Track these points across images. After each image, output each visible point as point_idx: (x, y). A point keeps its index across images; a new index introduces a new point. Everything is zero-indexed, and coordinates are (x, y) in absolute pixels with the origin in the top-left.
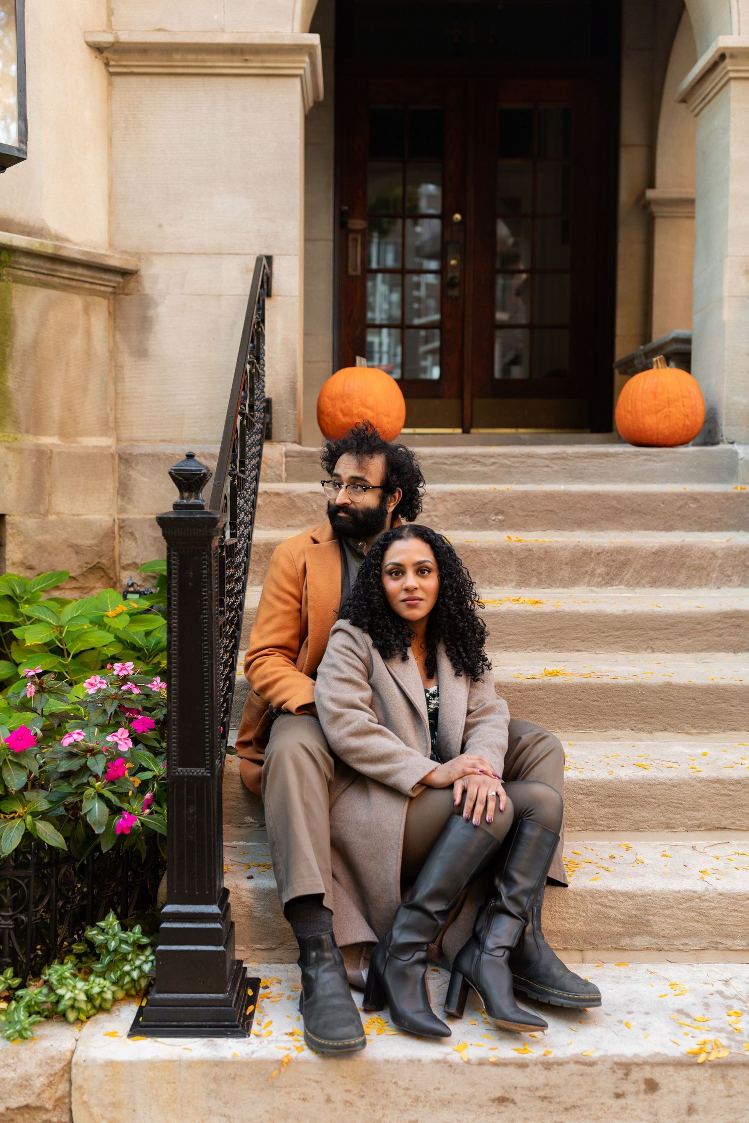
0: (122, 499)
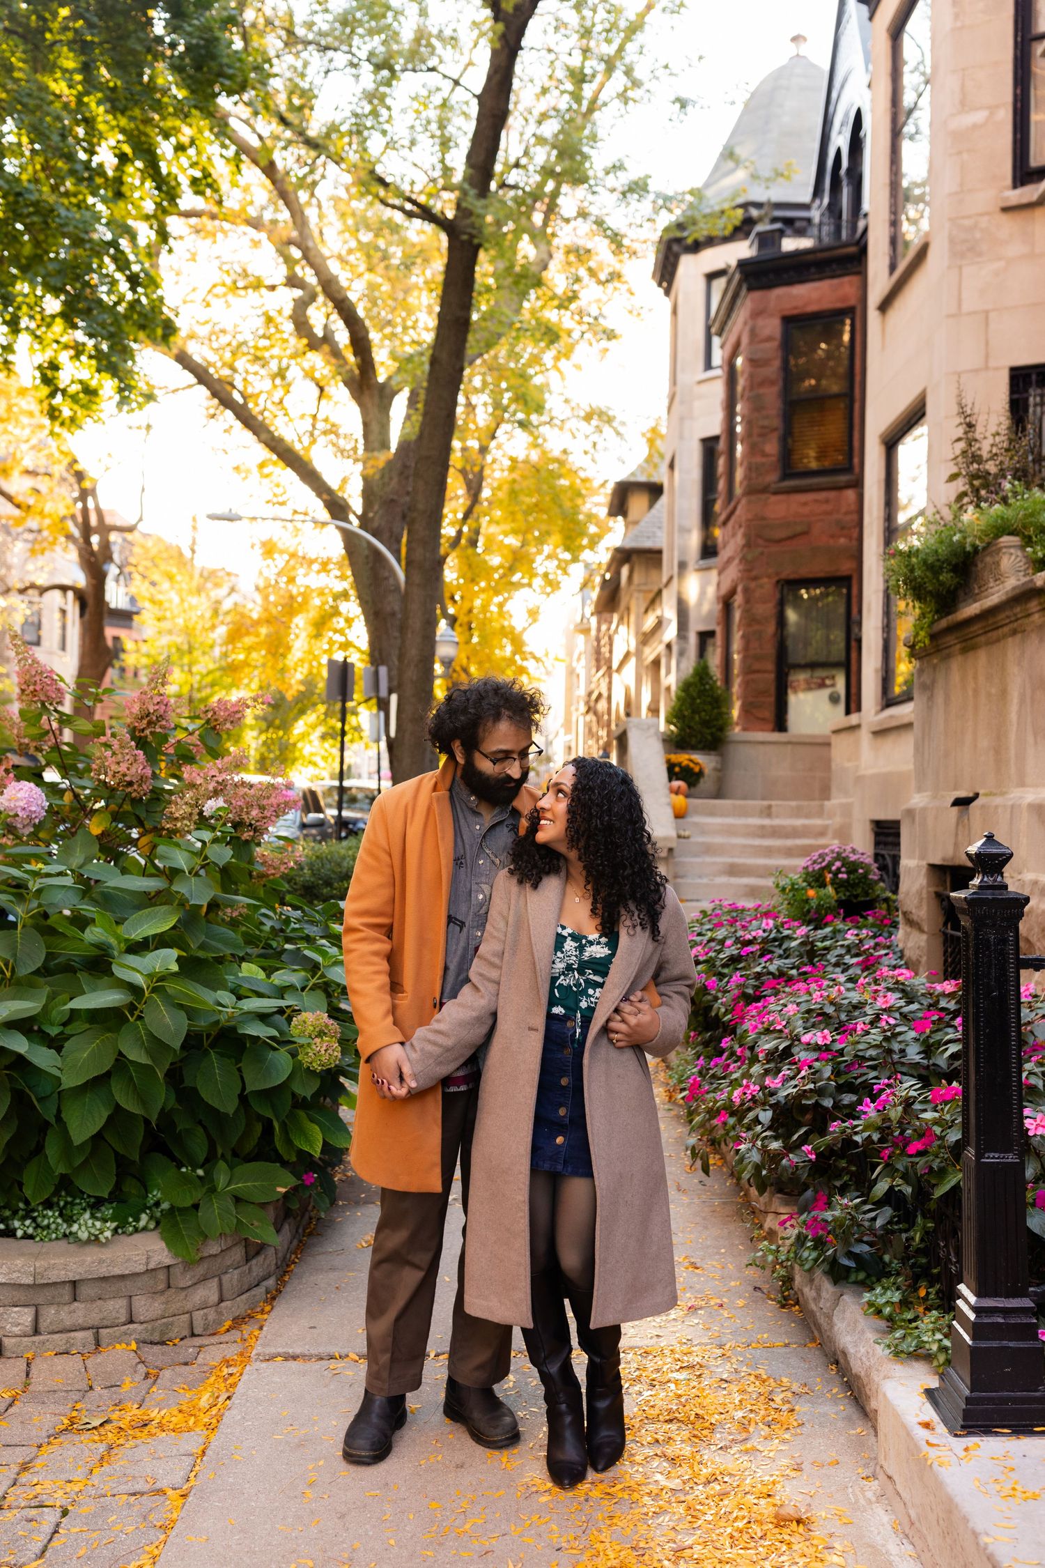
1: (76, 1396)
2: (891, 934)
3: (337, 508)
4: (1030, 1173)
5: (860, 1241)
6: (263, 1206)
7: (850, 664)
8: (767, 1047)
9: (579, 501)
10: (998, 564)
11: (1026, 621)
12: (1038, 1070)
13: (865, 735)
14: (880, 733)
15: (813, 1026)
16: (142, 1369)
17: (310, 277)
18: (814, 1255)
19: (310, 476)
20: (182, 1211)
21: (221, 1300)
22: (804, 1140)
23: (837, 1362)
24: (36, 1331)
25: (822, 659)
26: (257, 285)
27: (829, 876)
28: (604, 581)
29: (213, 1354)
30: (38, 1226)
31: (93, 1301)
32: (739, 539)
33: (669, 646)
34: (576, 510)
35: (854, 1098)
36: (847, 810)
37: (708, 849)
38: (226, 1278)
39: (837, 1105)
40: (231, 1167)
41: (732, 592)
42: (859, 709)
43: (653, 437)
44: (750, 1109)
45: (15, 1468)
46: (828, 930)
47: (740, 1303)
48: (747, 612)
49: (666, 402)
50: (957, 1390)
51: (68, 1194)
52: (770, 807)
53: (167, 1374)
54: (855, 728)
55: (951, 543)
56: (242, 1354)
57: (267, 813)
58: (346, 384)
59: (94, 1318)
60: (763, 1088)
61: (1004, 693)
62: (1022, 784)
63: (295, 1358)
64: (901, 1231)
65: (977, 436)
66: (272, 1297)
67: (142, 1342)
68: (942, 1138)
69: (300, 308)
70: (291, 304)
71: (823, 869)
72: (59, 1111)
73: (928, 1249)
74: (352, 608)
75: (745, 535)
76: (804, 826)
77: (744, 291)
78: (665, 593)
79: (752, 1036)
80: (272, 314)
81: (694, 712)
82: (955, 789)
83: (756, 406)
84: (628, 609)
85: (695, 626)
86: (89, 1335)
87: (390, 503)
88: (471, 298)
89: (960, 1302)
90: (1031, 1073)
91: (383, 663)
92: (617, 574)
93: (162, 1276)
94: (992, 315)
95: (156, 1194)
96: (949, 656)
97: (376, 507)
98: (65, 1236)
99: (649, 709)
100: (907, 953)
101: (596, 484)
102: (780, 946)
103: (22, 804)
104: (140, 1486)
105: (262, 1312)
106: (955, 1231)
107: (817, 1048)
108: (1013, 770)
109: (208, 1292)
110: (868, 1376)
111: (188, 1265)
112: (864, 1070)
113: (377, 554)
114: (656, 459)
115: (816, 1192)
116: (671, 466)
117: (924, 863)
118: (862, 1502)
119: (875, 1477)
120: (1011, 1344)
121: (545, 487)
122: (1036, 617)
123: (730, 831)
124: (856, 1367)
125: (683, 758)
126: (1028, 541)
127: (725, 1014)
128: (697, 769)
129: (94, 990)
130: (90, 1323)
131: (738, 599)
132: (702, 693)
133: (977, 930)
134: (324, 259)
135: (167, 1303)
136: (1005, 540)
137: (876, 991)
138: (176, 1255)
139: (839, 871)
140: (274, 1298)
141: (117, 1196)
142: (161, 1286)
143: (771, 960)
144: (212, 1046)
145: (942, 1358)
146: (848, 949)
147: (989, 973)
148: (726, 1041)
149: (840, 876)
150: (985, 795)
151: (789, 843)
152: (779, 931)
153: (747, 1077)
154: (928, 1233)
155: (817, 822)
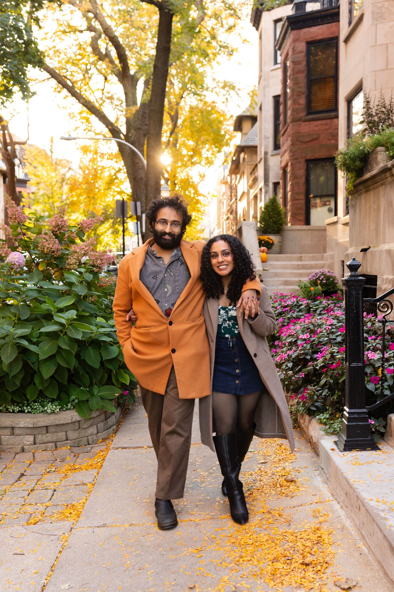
1: (52, 462)
3: (115, 132)
5: (318, 401)
6: (111, 400)
7: (336, 195)
8: (289, 341)
9: (220, 125)
10: (376, 158)
11: (386, 180)
13: (340, 226)
14: (345, 224)
15: (305, 333)
16: (73, 454)
17: (98, 26)
19: (103, 118)
20: (83, 402)
21: (98, 433)
22: (300, 370)
23: (310, 442)
24: (35, 443)
25: (325, 194)
26: (75, 30)
27: (319, 282)
28: (233, 161)
29: (96, 449)
30: (32, 409)
31: (54, 433)
32: (289, 142)
33: (261, 189)
34: (219, 129)
36: (332, 257)
37: (276, 275)
38: (99, 425)
39: (311, 358)
40: (99, 387)
41: (286, 166)
42: (337, 215)
43: (253, 94)
44: (284, 363)
45: (36, 481)
46: (318, 302)
48: (292, 174)
49: (258, 79)
50: (343, 439)
51: (42, 398)
52: (301, 257)
53: (81, 455)
54: (336, 222)
55: (360, 150)
56: (107, 449)
57: (103, 262)
58: (116, 75)
59: (55, 439)
61: (379, 208)
62: (384, 242)
63: (125, 448)
65: (371, 106)
66: (115, 432)
67: (71, 446)
69: (94, 41)
70: (90, 40)
71: (317, 279)
72: (39, 368)
73: (339, 401)
74: (123, 176)
75: (292, 141)
76: (315, 264)
77: (289, 31)
78: (259, 166)
79: (284, 338)
80: (82, 43)
81: (270, 218)
82: (363, 245)
83: (296, 82)
84: (243, 173)
85: (272, 180)
86: (53, 444)
87: (138, 129)
88: (170, 37)
89: (345, 413)
91: (138, 201)
92: (239, 157)
93: (77, 424)
94: (389, 45)
95: (73, 397)
96: (361, 194)
97: (132, 132)
98: (42, 412)
99: (253, 217)
101: (228, 116)
102: (298, 308)
103: (16, 260)
104: (78, 483)
105: (112, 437)
107: (305, 340)
108: (381, 238)
109: (93, 430)
110: (318, 441)
111: (86, 420)
113: (134, 152)
114: (254, 105)
115: (304, 388)
116: (261, 109)
118: (313, 476)
119: (318, 469)
120: (360, 423)
121: (205, 120)
122: (389, 179)
123: (285, 267)
124: (314, 440)
125: (265, 237)
126: (387, 149)
127: (277, 333)
128: (271, 242)
129: (48, 325)
130: (53, 440)
131: (289, 169)
132: (273, 210)
134: (104, 17)
135: (79, 433)
136: (379, 148)
137: (328, 320)
138: (82, 417)
139: (323, 279)
140: (116, 432)
141: (59, 399)
142: (77, 428)
143: (293, 313)
144: (90, 345)
146: (324, 308)
147: (353, 304)
148: (277, 343)
149: (323, 281)
150: (373, 247)
151: (309, 271)
152: (297, 302)
153: (283, 352)
154: (339, 396)
155: (321, 262)
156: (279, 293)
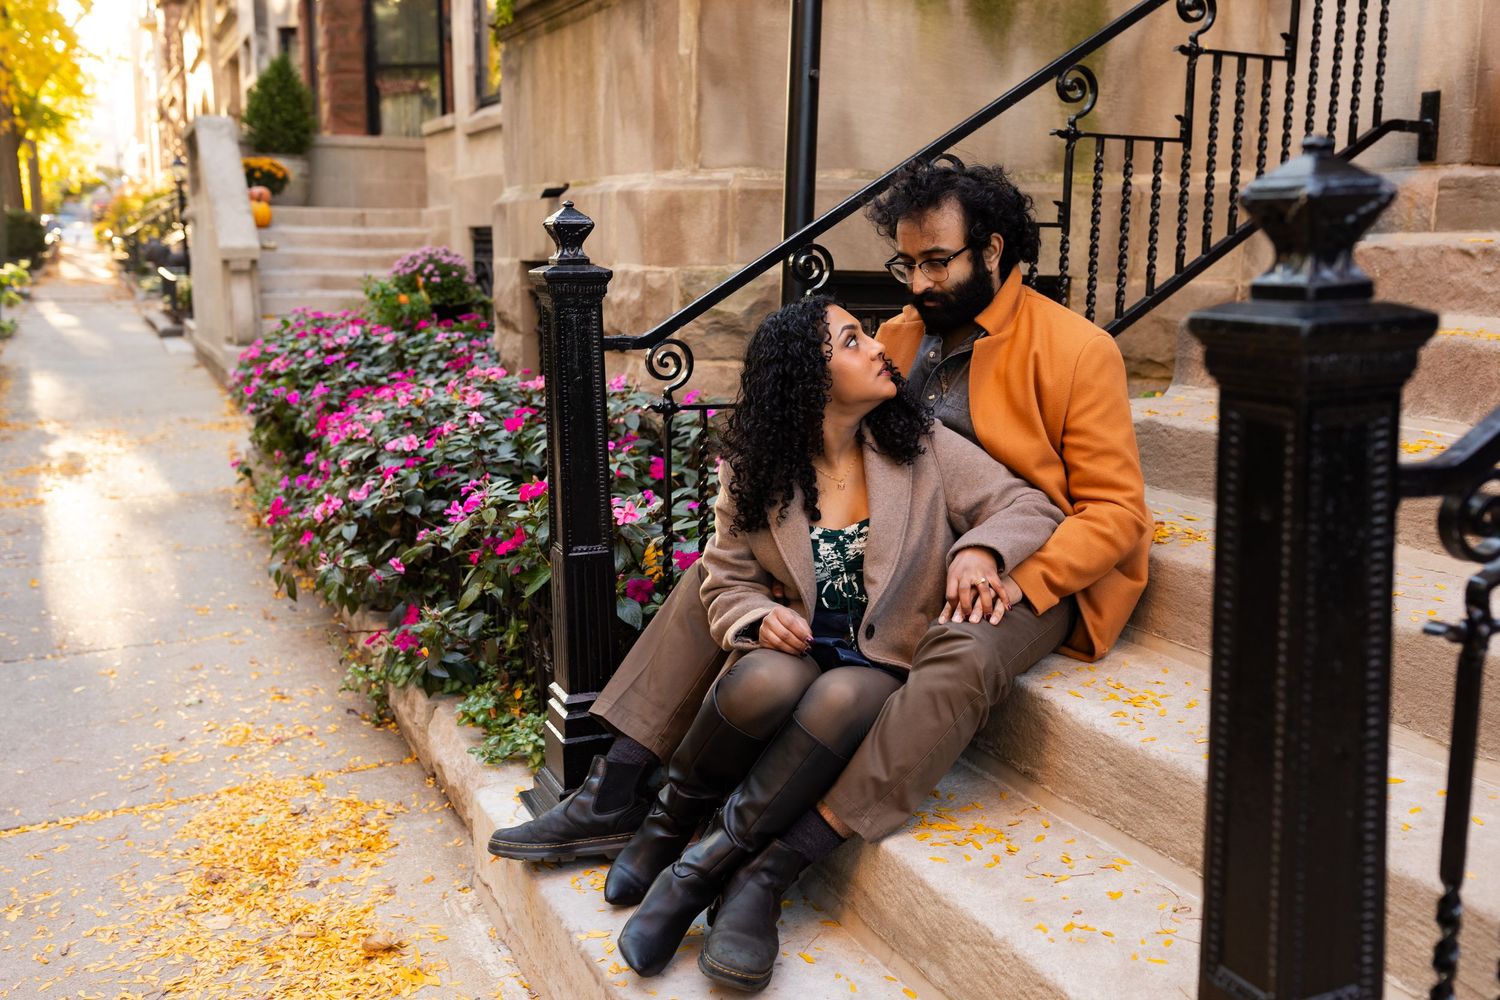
0: (1249, 259)
2: (486, 337)
4: (619, 563)
5: (454, 650)
7: (441, 66)
8: (350, 457)
12: (628, 460)
13: (459, 137)
14: (475, 135)
15: (402, 432)
18: (407, 670)
22: (392, 552)
23: (433, 775)
25: (413, 59)
27: (421, 280)
33: (247, 43)
35: (444, 504)
36: (444, 217)
37: (298, 261)
39: (425, 513)
42: (453, 110)
44: (334, 525)
46: (422, 336)
47: (332, 728)
48: (329, 4)
50: (552, 789)
52: (363, 216)
54: (448, 130)
60: (346, 502)
61: (591, 74)
62: (611, 171)
64: (497, 635)
68: (533, 536)
71: (414, 273)
73: (523, 652)
76: (402, 236)
79: (335, 448)
81: (274, 111)
82: (546, 180)
85: (275, 21)
89: (552, 702)
90: (623, 464)
96: (534, 37)
99: (229, 112)
100: (503, 355)
102: (368, 354)
106: (548, 630)
107: (403, 454)
108: (602, 157)
110: (463, 786)
112: (456, 474)
115: (407, 605)
117: (517, 260)
118: (458, 915)
119: (472, 887)
123: (322, 241)
124: (451, 778)
125: (264, 162)
127: (309, 429)
128: (280, 174)
132: (281, 90)
133: (558, 309)
137: (466, 392)
139: (431, 274)
143: (357, 368)
145: (537, 759)
146: (440, 353)
147: (572, 356)
148: (311, 458)
149: (434, 279)
150: (576, 185)
151: (386, 253)
152: (366, 338)
153: (330, 491)
154: (521, 634)
155: (414, 231)
156: (309, 312)
